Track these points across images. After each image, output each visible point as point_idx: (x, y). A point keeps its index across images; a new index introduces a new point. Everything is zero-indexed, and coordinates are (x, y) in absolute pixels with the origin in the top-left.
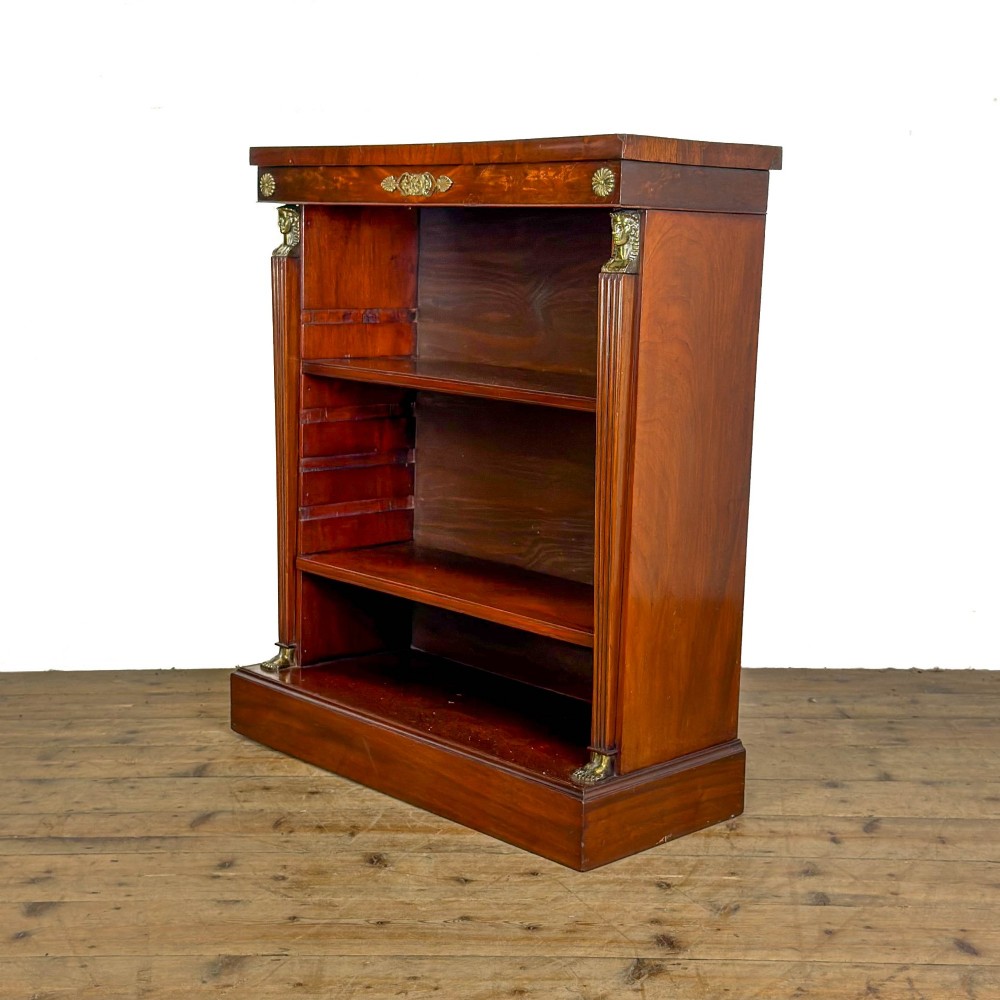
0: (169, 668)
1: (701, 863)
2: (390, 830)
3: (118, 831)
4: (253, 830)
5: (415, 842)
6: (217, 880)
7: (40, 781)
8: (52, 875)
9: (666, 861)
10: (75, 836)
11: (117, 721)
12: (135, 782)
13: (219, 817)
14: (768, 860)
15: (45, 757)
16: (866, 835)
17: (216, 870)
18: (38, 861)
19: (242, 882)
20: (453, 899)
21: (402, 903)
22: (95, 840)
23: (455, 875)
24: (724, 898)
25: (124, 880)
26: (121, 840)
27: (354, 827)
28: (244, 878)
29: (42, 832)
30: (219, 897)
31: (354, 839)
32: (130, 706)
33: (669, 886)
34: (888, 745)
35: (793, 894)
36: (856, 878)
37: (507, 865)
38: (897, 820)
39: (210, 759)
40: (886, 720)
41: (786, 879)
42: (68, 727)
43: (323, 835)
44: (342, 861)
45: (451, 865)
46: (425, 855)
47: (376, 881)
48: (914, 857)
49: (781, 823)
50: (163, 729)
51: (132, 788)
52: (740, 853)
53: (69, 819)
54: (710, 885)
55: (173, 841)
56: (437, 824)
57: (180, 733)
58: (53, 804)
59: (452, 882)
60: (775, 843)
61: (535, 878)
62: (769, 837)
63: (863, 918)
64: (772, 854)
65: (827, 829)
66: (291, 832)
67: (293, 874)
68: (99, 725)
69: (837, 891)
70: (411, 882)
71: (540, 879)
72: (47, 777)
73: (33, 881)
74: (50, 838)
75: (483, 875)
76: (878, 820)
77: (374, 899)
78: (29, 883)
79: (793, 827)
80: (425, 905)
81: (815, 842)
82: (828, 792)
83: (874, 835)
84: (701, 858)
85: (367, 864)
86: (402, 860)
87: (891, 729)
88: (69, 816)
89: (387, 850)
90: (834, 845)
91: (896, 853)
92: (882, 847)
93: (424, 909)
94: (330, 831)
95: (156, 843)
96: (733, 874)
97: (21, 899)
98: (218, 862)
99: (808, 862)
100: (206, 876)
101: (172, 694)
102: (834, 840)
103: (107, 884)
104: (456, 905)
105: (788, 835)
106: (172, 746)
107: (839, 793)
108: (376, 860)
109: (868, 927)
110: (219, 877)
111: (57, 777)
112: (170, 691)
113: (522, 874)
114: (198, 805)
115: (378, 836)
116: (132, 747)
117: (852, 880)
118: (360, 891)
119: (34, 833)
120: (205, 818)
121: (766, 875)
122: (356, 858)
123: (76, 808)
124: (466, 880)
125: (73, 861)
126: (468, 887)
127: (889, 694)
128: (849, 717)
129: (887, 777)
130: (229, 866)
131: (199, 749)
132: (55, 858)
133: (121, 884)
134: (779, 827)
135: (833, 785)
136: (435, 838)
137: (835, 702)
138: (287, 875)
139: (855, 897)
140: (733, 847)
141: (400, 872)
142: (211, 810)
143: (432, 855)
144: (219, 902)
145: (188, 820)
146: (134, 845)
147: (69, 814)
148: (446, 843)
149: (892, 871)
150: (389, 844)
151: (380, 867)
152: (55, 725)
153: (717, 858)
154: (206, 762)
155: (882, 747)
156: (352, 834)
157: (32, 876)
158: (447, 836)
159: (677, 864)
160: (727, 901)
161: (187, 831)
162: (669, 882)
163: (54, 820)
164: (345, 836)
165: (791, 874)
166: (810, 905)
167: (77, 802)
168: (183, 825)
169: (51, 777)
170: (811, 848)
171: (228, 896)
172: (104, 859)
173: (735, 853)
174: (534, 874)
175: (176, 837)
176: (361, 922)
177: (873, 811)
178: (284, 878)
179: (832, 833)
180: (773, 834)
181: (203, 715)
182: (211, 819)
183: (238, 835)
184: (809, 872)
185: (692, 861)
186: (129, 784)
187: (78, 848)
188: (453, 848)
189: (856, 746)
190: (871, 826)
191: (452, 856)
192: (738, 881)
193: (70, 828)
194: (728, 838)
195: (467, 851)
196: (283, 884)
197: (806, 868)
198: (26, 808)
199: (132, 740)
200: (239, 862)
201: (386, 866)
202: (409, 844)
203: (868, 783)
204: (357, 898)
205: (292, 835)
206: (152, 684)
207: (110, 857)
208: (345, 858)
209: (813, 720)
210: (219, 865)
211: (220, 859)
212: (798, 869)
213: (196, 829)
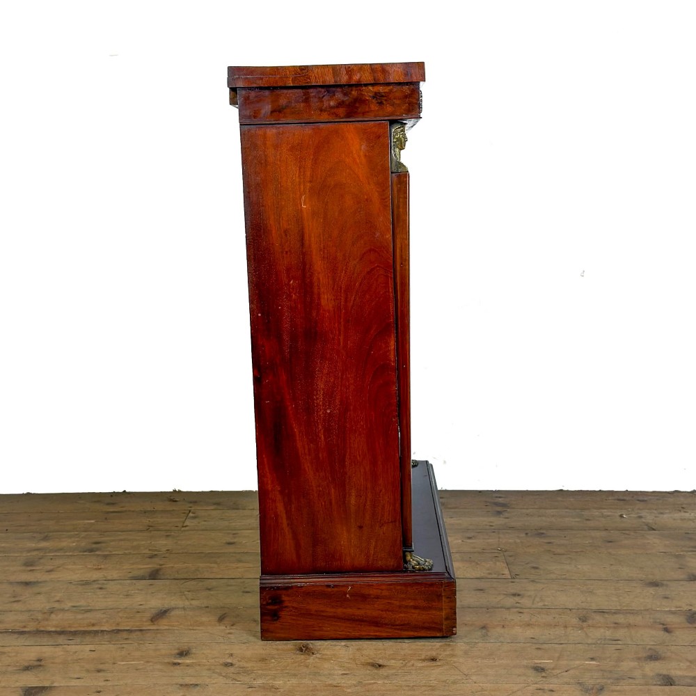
0: (121, 491)
3: (93, 625)
4: (202, 624)
6: (178, 667)
7: (27, 584)
8: (42, 663)
10: (58, 629)
11: (83, 534)
12: (103, 584)
13: (173, 613)
14: (619, 647)
15: (29, 564)
16: (690, 626)
17: (175, 658)
18: (30, 651)
19: (198, 668)
20: (372, 682)
21: (330, 685)
22: (75, 633)
23: (371, 661)
24: (590, 680)
25: (101, 667)
26: (96, 632)
28: (199, 665)
29: (31, 627)
30: (181, 681)
32: (92, 521)
33: (543, 670)
34: (689, 551)
35: (644, 676)
36: (691, 662)
37: (410, 652)
39: (161, 565)
41: (636, 663)
42: (46, 539)
44: (278, 651)
45: (364, 652)
46: (343, 644)
47: (307, 667)
49: (621, 616)
50: (121, 540)
51: (101, 588)
53: (53, 616)
54: (575, 669)
55: (139, 633)
57: (135, 543)
58: (39, 603)
59: (369, 668)
60: (621, 633)
61: (434, 663)
62: (614, 628)
64: (619, 642)
65: (658, 621)
66: (233, 625)
67: (239, 661)
68: (70, 537)
69: (679, 673)
70: (336, 668)
71: (439, 663)
72: (32, 580)
73: (27, 668)
74: (38, 632)
75: (393, 661)
77: (306, 681)
78: (24, 670)
79: (632, 619)
80: (350, 687)
81: (653, 632)
82: (652, 590)
85: (298, 652)
86: (326, 649)
87: (688, 539)
88: (52, 613)
90: (667, 634)
93: (349, 690)
95: (125, 635)
96: (592, 659)
97: (18, 684)
98: (177, 651)
99: (650, 649)
100: (169, 663)
101: (126, 511)
102: (667, 630)
103: (88, 671)
104: (375, 687)
105: (629, 626)
106: (130, 554)
107: (660, 591)
108: (305, 649)
110: (179, 664)
111: (40, 580)
112: (124, 509)
113: (424, 660)
114: (156, 603)
116: (98, 555)
117: (688, 664)
118: (295, 675)
119: (25, 627)
120: (162, 614)
121: (619, 660)
123: (57, 605)
124: (380, 666)
125: (59, 651)
126: (382, 672)
127: (680, 511)
128: (654, 529)
130: (186, 654)
131: (151, 557)
132: (45, 649)
133: (99, 671)
134: (621, 619)
135: (655, 584)
137: (640, 517)
138: (234, 661)
140: (588, 636)
141: (325, 659)
142: (167, 606)
143: (349, 644)
144: (181, 685)
145: (148, 615)
146: (107, 637)
147: (52, 611)
151: (309, 655)
152: (35, 537)
153: (577, 645)
154: (159, 567)
155: (686, 553)
157: (26, 664)
159: (546, 650)
160: (592, 682)
161: (149, 625)
162: (542, 666)
163: (40, 616)
165: (639, 659)
166: (660, 685)
167: (58, 601)
168: (144, 619)
169: (35, 580)
170: (649, 637)
171: (188, 680)
172: (83, 649)
173: (591, 641)
174: (434, 660)
175: (141, 630)
177: (691, 605)
178: (232, 665)
179: (663, 624)
180: (617, 625)
181: (151, 528)
182: (167, 614)
183: (191, 628)
184: (654, 657)
185: (557, 648)
186: (97, 586)
187: (61, 640)
189: (665, 552)
191: (365, 645)
192: (599, 666)
193: (54, 623)
194: (582, 628)
196: (231, 669)
197: (649, 654)
198: (16, 606)
199: (98, 549)
200: (194, 651)
201: (313, 654)
203: (682, 583)
204: (294, 681)
205: (234, 627)
206: (108, 504)
207: (88, 648)
208: (280, 648)
209: (627, 532)
210: (178, 654)
211: (179, 649)
212: (645, 655)
213: (156, 623)
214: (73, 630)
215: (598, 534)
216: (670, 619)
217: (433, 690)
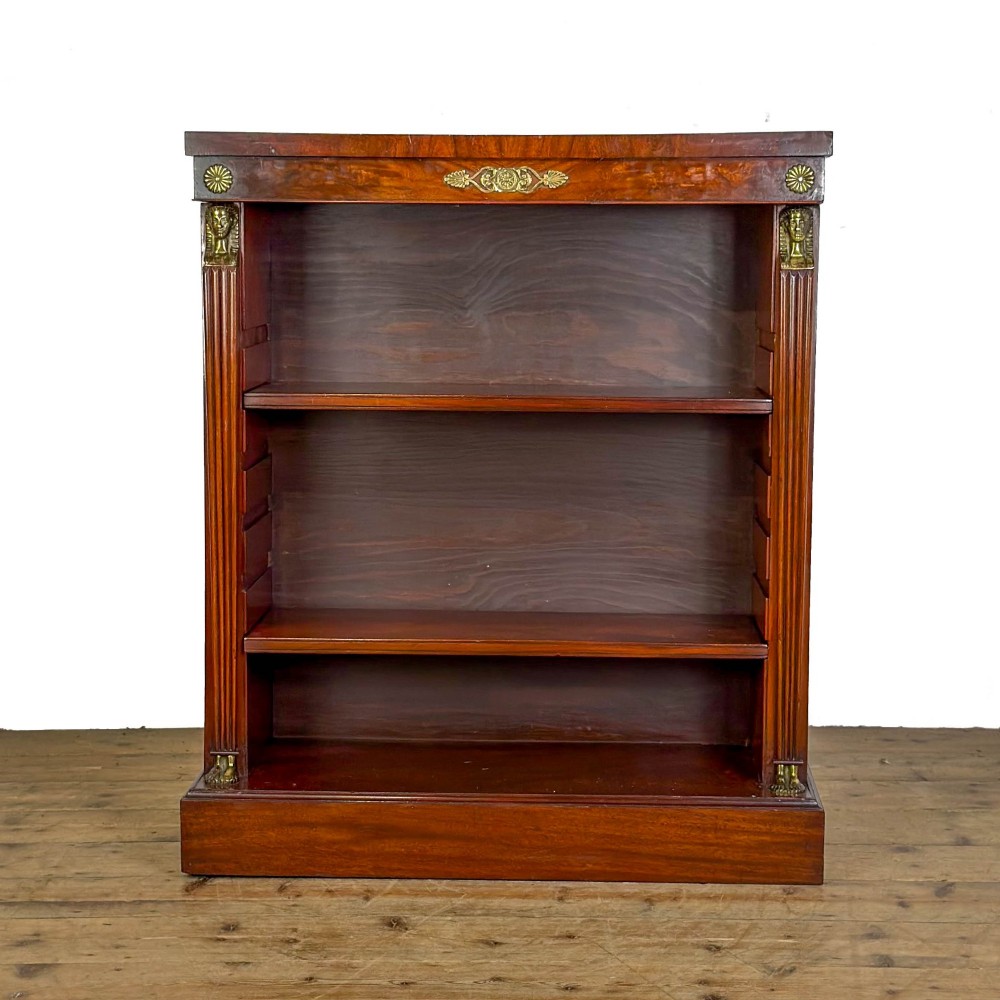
0: (138, 726)
1: (754, 926)
2: (406, 894)
3: (107, 895)
4: (255, 894)
5: (437, 906)
6: (221, 943)
7: (11, 846)
8: (41, 938)
9: (716, 925)
10: (59, 900)
11: (86, 784)
12: (118, 846)
14: (830, 923)
15: (12, 821)
16: (939, 899)
17: (220, 933)
18: (25, 924)
19: (249, 944)
20: (483, 961)
21: (427, 964)
22: (83, 905)
23: (485, 938)
24: (779, 960)
25: (120, 942)
26: (112, 904)
27: (368, 891)
28: (252, 941)
29: (22, 897)
30: (227, 959)
31: (369, 903)
32: (99, 768)
33: (718, 948)
34: (968, 808)
35: (854, 956)
36: (923, 941)
37: (540, 928)
38: (972, 885)
40: (968, 782)
41: (848, 942)
42: (32, 790)
43: (334, 899)
44: (359, 925)
45: (478, 928)
46: (450, 918)
47: (398, 944)
48: (989, 920)
49: (844, 887)
50: (142, 792)
51: (114, 852)
52: (797, 917)
53: (51, 884)
54: (762, 948)
55: (169, 905)
56: (460, 888)
57: (160, 796)
58: (31, 869)
59: (481, 945)
60: (837, 908)
61: (572, 941)
62: (830, 901)
63: (930, 979)
64: (832, 918)
65: (894, 893)
66: (298, 896)
67: (305, 937)
68: (70, 787)
69: (903, 953)
70: (436, 944)
71: (577, 941)
72: (17, 842)
73: (21, 944)
74: (32, 904)
75: (515, 939)
76: (952, 884)
77: (394, 960)
78: (18, 946)
79: (857, 892)
80: (453, 966)
81: (881, 906)
82: (897, 857)
83: (945, 899)
84: (754, 921)
85: (386, 928)
86: (424, 924)
87: (973, 792)
88: (49, 880)
89: (407, 914)
90: (902, 909)
91: (970, 917)
92: (954, 912)
93: (451, 970)
94: (342, 896)
95: (150, 907)
96: (789, 937)
97: (15, 961)
98: (221, 926)
99: (872, 926)
100: (211, 939)
101: (146, 754)
102: (902, 904)
103: (103, 947)
104: (487, 966)
105: (852, 899)
106: (153, 809)
107: (910, 858)
108: (395, 923)
109: (934, 988)
110: (224, 940)
111: (28, 842)
112: (143, 752)
113: (557, 937)
115: (395, 900)
116: (109, 811)
117: (920, 943)
118: (380, 953)
119: (14, 897)
121: (826, 938)
122: (373, 921)
123: (53, 872)
124: (496, 943)
125: (61, 925)
126: (497, 950)
127: (973, 755)
128: (926, 780)
129: (965, 842)
130: (234, 929)
132: (42, 922)
133: (117, 947)
134: (842, 891)
135: (904, 849)
136: (458, 902)
137: (910, 764)
138: (298, 938)
139: (922, 958)
140: (790, 911)
141: (422, 935)
143: (457, 918)
144: (227, 963)
145: (181, 883)
146: (126, 909)
147: (49, 879)
148: (472, 907)
149: (964, 934)
150: (407, 907)
151: (400, 931)
152: (16, 788)
153: (772, 922)
155: (962, 811)
156: (367, 899)
157: (20, 939)
158: (471, 900)
159: (728, 927)
160: (781, 963)
161: (182, 896)
162: (718, 944)
163: (33, 885)
164: (360, 900)
165: (853, 937)
166: (873, 966)
167: (56, 867)
168: (176, 888)
169: (22, 842)
170: (874, 912)
171: (236, 958)
172: (98, 922)
173: (792, 916)
174: (571, 937)
175: (173, 901)
176: (385, 983)
177: (947, 875)
178: (295, 941)
179: (899, 897)
180: (835, 898)
181: (181, 776)
182: (206, 883)
183: (240, 899)
184: (874, 935)
185: (744, 925)
186: (110, 849)
187: (64, 912)
188: (479, 912)
189: (932, 809)
190: (944, 890)
191: (479, 920)
192: (795, 944)
193: (53, 892)
194: (784, 901)
195: (496, 915)
196: (296, 946)
197: (869, 932)
199: (107, 804)
200: (244, 925)
201: (406, 929)
202: (430, 908)
203: (944, 847)
204: (378, 960)
205: (299, 899)
206: (120, 745)
207: (102, 921)
208: (362, 921)
209: (884, 783)
210: (222, 929)
211: (223, 923)
212: (861, 933)
213: (192, 893)
214: (80, 900)
215: (839, 785)
216: (911, 891)
217: (562, 971)
